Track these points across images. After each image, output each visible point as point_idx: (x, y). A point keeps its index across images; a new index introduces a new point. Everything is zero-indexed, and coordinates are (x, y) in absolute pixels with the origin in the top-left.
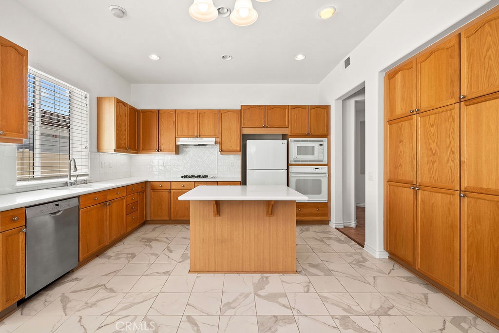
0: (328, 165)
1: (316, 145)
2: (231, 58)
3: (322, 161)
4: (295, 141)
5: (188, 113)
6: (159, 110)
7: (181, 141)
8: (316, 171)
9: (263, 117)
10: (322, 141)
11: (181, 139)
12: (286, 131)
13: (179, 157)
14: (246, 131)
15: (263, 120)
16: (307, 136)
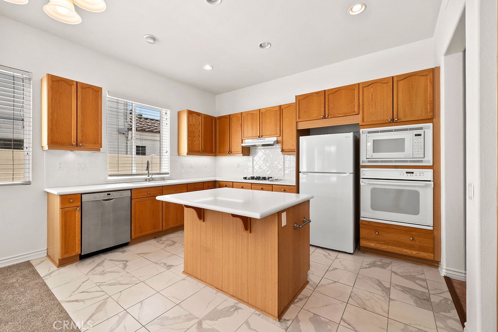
0: (435, 167)
1: (408, 136)
2: (269, 45)
3: (421, 161)
4: (369, 132)
5: (251, 114)
6: (230, 115)
7: (248, 142)
8: (409, 177)
9: (323, 106)
10: (421, 128)
11: (246, 141)
12: (357, 119)
13: (250, 158)
14: (303, 126)
15: (323, 109)
16: (392, 122)
